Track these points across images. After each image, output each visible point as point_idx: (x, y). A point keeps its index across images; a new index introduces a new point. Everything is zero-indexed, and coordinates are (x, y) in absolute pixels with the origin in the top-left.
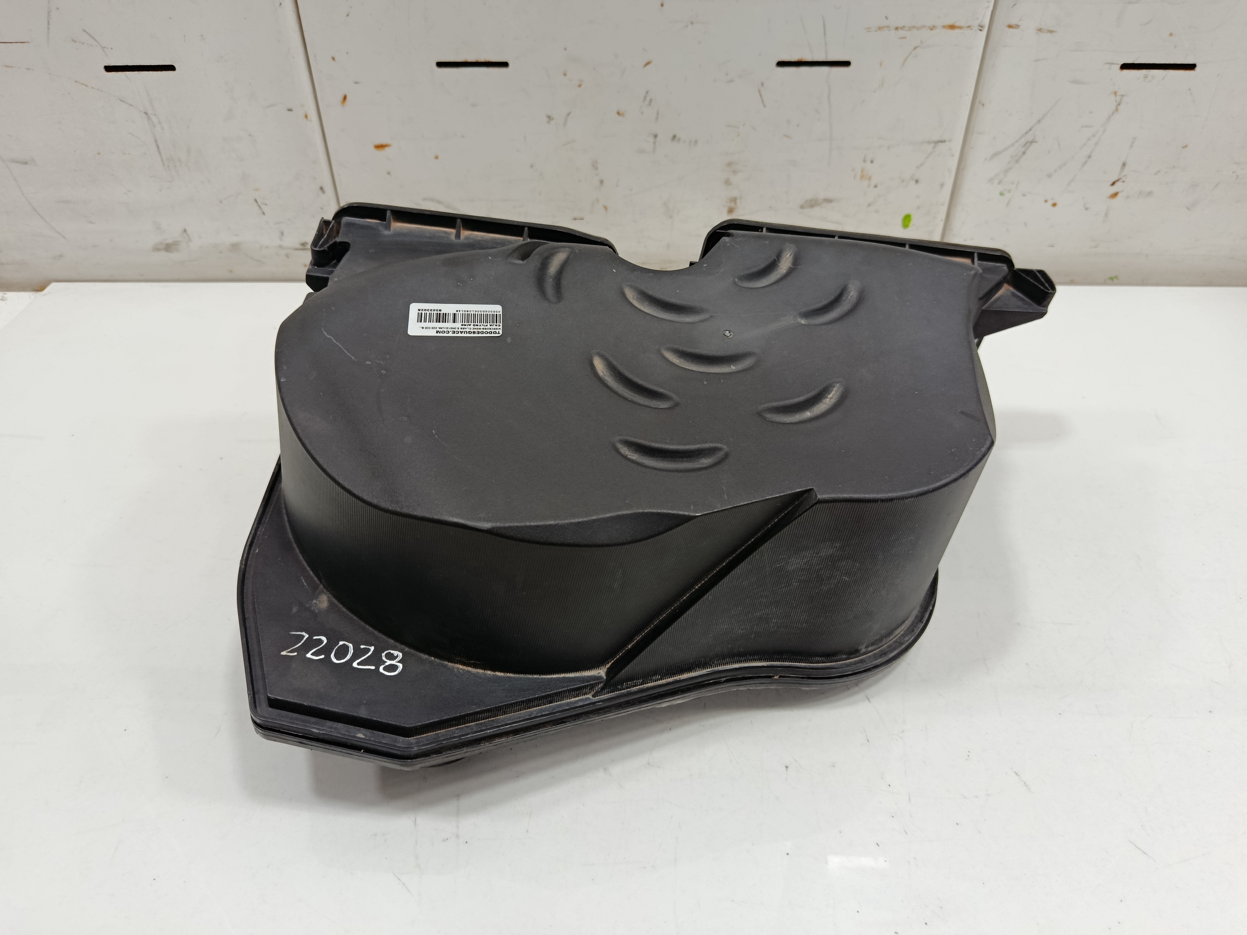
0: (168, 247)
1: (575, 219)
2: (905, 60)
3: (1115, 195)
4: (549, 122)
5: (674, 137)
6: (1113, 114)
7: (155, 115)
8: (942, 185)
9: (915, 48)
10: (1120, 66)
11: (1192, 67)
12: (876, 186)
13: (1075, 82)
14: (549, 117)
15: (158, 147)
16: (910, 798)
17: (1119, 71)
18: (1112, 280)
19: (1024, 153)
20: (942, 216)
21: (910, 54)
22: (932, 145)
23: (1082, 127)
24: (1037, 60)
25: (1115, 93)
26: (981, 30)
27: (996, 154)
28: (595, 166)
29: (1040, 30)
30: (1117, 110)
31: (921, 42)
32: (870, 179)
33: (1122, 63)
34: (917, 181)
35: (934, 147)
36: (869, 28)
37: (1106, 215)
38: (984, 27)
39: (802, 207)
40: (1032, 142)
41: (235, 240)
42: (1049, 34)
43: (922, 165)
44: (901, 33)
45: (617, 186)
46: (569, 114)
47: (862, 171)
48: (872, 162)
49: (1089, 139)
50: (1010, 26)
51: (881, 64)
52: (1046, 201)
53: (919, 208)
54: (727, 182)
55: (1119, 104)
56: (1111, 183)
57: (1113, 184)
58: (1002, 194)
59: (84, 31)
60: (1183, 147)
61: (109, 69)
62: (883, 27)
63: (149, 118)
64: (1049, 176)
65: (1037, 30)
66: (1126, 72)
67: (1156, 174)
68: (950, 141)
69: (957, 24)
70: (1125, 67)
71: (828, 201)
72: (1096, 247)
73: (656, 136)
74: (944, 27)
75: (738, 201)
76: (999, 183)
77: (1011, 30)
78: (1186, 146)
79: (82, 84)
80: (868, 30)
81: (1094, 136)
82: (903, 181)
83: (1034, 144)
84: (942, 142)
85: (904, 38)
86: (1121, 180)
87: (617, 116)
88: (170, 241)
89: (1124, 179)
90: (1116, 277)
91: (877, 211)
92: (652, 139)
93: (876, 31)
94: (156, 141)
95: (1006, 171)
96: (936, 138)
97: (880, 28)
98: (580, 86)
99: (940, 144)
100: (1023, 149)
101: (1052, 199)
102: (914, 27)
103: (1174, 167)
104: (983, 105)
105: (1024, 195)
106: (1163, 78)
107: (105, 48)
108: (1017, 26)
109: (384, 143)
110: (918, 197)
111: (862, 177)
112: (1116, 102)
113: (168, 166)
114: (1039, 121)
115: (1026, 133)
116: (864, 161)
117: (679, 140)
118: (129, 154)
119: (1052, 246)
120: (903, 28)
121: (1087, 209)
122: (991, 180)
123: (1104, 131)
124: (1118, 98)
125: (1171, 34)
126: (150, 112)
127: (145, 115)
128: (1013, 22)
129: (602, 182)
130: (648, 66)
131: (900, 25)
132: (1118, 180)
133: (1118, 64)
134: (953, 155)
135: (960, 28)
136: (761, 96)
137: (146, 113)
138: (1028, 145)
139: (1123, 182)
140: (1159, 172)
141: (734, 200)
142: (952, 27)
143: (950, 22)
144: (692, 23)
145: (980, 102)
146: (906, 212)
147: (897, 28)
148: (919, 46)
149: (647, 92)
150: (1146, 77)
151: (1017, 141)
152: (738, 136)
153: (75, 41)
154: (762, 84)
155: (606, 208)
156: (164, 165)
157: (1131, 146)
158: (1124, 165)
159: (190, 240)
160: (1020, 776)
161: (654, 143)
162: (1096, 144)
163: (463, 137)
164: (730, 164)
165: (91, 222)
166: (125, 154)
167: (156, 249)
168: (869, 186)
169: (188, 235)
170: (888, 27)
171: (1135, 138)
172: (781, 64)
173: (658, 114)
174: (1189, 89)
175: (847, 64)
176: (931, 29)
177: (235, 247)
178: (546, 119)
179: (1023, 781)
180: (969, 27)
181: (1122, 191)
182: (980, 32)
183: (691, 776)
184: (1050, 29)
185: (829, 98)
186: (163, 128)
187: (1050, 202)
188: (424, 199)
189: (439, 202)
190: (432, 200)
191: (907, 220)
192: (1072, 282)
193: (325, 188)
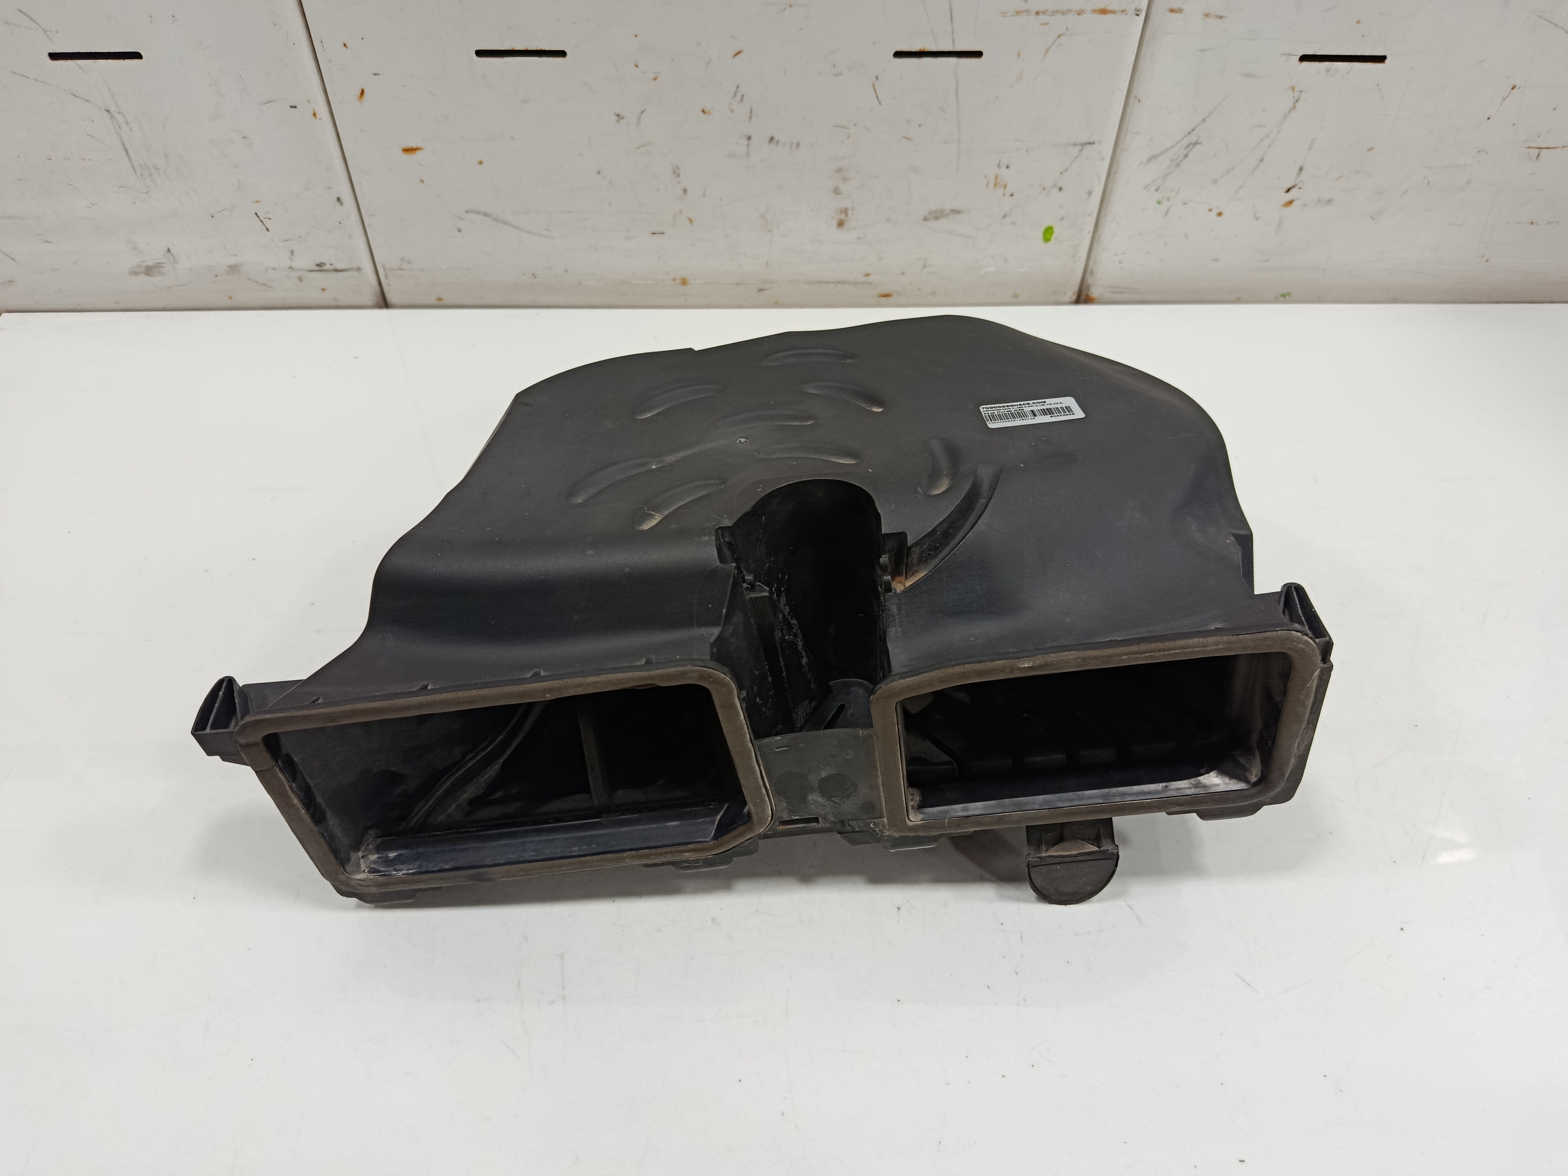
0: (149, 271)
1: (654, 234)
2: (1047, 50)
3: (1290, 203)
4: (618, 121)
5: (772, 139)
6: (1289, 112)
7: (120, 113)
8: (1090, 193)
9: (1059, 36)
10: (1299, 57)
11: (1381, 59)
12: (1012, 195)
13: (1247, 75)
14: (618, 116)
15: (127, 152)
16: (1022, 937)
17: (1298, 63)
18: (1285, 297)
19: (1186, 156)
20: (1091, 227)
21: (1054, 43)
22: (1079, 147)
23: (1254, 126)
24: (1203, 50)
25: (1293, 88)
26: (1138, 15)
27: (1154, 157)
28: (676, 173)
29: (1207, 15)
30: (1294, 107)
31: (1067, 28)
32: (1005, 186)
33: (1302, 55)
34: (1060, 189)
35: (1081, 150)
36: (1005, 13)
37: (1279, 225)
38: (1142, 11)
39: (925, 219)
40: (1196, 143)
41: (233, 261)
42: (1218, 20)
43: (1066, 170)
44: (1043, 18)
45: (704, 195)
46: (642, 112)
47: (997, 177)
48: (1008, 167)
49: (1261, 141)
50: (1172, 10)
51: (1018, 55)
52: (1210, 210)
53: (1062, 218)
54: (837, 191)
55: (1297, 101)
56: (1285, 190)
57: (1288, 190)
58: (1159, 202)
59: (20, 11)
60: (1369, 150)
61: (54, 56)
62: (1022, 12)
63: (112, 117)
64: (1215, 182)
65: (1204, 15)
66: (1305, 64)
67: (1337, 179)
68: (1100, 142)
69: (1110, 8)
70: (1304, 58)
71: (957, 212)
72: (1266, 261)
73: (749, 138)
74: (1094, 11)
75: (850, 213)
76: (1157, 190)
77: (1174, 15)
78: (1372, 149)
79: (22, 76)
80: (1004, 14)
81: (1267, 137)
82: (1044, 189)
83: (1198, 146)
84: (1090, 143)
85: (1047, 24)
86: (1297, 187)
87: (702, 113)
88: (150, 263)
89: (1300, 185)
90: (1289, 294)
91: (1013, 223)
92: (745, 142)
93: (1013, 16)
94: (123, 144)
95: (1165, 177)
96: (1084, 139)
97: (1018, 13)
98: (655, 79)
99: (1088, 146)
100: (1185, 152)
101: (1218, 208)
102: (1058, 11)
103: (1358, 172)
104: (1139, 100)
105: (1185, 204)
106: (1348, 73)
107: (48, 31)
108: (1180, 11)
109: (414, 146)
110: (1061, 206)
111: (996, 185)
112: (1294, 98)
113: (142, 175)
114: (1204, 120)
115: (1189, 133)
116: (999, 166)
117: (778, 142)
118: (89, 160)
119: (1216, 260)
120: (1044, 13)
121: (1257, 219)
122: (1146, 187)
123: (1279, 131)
124: (1296, 94)
125: (1358, 22)
126: (113, 109)
127: (106, 113)
128: (1176, 6)
129: (685, 191)
130: (738, 56)
131: (1041, 8)
132: (1293, 187)
133: (1296, 56)
134: (1103, 159)
135: (1113, 12)
136: (875, 92)
137: (108, 111)
138: (1191, 147)
139: (1300, 188)
140: (1340, 177)
141: (845, 211)
142: (1104, 12)
143: (1101, 6)
144: (791, 6)
145: (1136, 97)
146: (1047, 224)
147: (1037, 13)
148: (1064, 34)
149: (738, 87)
150: (1328, 70)
151: (1178, 143)
152: (849, 137)
153: (9, 24)
154: (877, 78)
155: (690, 220)
156: (136, 173)
157: (1310, 149)
158: (1301, 169)
159: (176, 262)
161: (748, 146)
162: (1270, 146)
163: (512, 138)
164: (839, 170)
165: (47, 242)
166: (84, 160)
167: (134, 273)
168: (1004, 195)
169: (172, 255)
170: (1027, 11)
171: (1314, 140)
172: (898, 54)
173: (751, 112)
174: (1377, 85)
175: (978, 54)
176: (1079, 14)
177: (234, 269)
178: (615, 118)
180: (1123, 11)
181: (1298, 199)
182: (1137, 16)
183: (801, 922)
184: (1220, 14)
185: (956, 94)
186: (131, 130)
187: (1215, 212)
188: (467, 212)
189: (486, 215)
190: (478, 212)
191: (1048, 233)
192: (1238, 301)
193: (343, 199)
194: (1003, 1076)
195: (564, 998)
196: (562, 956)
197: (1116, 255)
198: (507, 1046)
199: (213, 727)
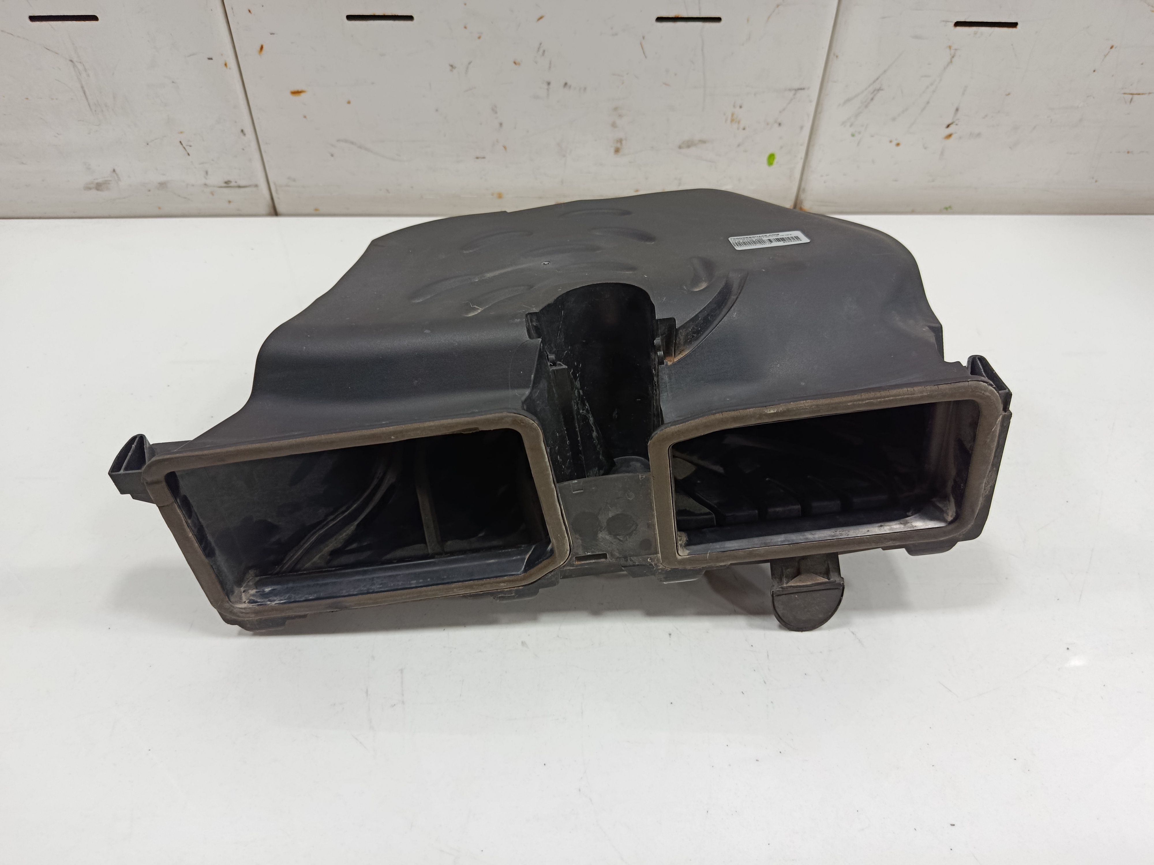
0: (99, 187)
1: (477, 158)
2: (769, 17)
3: (949, 136)
4: (451, 71)
5: (566, 84)
6: (948, 65)
7: (81, 63)
8: (802, 128)
10: (954, 23)
11: (1014, 25)
12: (744, 129)
13: (916, 37)
14: (452, 66)
15: (85, 93)
16: (768, 656)
17: (954, 27)
18: (947, 210)
19: (872, 99)
20: (802, 154)
21: (774, 11)
22: (793, 92)
23: (922, 76)
24: (884, 18)
25: (950, 47)
27: (848, 100)
28: (494, 110)
30: (951, 62)
32: (739, 122)
33: (956, 22)
34: (780, 124)
35: (795, 94)
37: (942, 153)
39: (680, 147)
40: (879, 90)
41: (163, 179)
43: (784, 109)
45: (515, 128)
46: (470, 63)
47: (733, 115)
48: (741, 107)
49: (928, 87)
51: (748, 20)
52: (891, 142)
53: (781, 147)
54: (614, 125)
55: (953, 57)
56: (946, 126)
57: (948, 126)
58: (853, 135)
60: (1007, 95)
61: (33, 18)
63: (75, 66)
64: (894, 119)
66: (959, 29)
67: (984, 118)
68: (809, 88)
70: (958, 24)
71: (703, 142)
72: (933, 181)
73: (549, 84)
75: (624, 142)
76: (851, 126)
78: (1009, 94)
79: (8, 33)
81: (932, 84)
82: (768, 124)
83: (881, 92)
84: (801, 89)
86: (955, 123)
87: (514, 64)
88: (100, 181)
89: (957, 122)
90: (950, 207)
91: (745, 151)
92: (545, 86)
94: (82, 87)
95: (857, 115)
96: (796, 85)
98: (479, 38)
99: (800, 91)
100: (872, 96)
101: (896, 140)
103: (999, 112)
104: (837, 57)
105: (872, 136)
106: (990, 35)
109: (300, 89)
110: (781, 138)
111: (732, 121)
112: (951, 55)
113: (95, 111)
114: (885, 71)
115: (874, 82)
116: (734, 106)
117: (570, 87)
118: (57, 99)
119: (896, 181)
121: (925, 148)
122: (844, 123)
123: (941, 80)
124: (952, 51)
126: (75, 59)
127: (70, 63)
129: (501, 124)
130: (541, 21)
132: (952, 123)
133: (952, 22)
134: (811, 101)
136: (642, 48)
137: (71, 61)
138: (875, 92)
139: (957, 125)
140: (986, 116)
141: (620, 141)
145: (834, 54)
146: (770, 151)
148: (781, 4)
149: (541, 44)
150: (975, 33)
151: (866, 89)
152: (623, 83)
154: (644, 38)
155: (505, 148)
156: (91, 109)
157: (963, 94)
158: (957, 110)
159: (119, 179)
160: (856, 635)
161: (548, 90)
162: (934, 92)
163: (373, 83)
164: (616, 109)
165: (23, 163)
166: (52, 99)
167: (88, 188)
168: (738, 129)
169: (117, 175)
171: (966, 87)
172: (660, 19)
173: (550, 64)
174: (1012, 45)
175: (718, 19)
177: (163, 185)
178: (449, 68)
179: (858, 638)
181: (956, 133)
183: (593, 645)
185: (702, 50)
186: (88, 75)
187: (895, 142)
188: (338, 141)
189: (352, 143)
190: (346, 141)
191: (771, 158)
192: (913, 212)
193: (246, 131)
194: (757, 760)
195: (403, 702)
196: (402, 671)
197: (822, 176)
198: (356, 739)
199: (126, 469)
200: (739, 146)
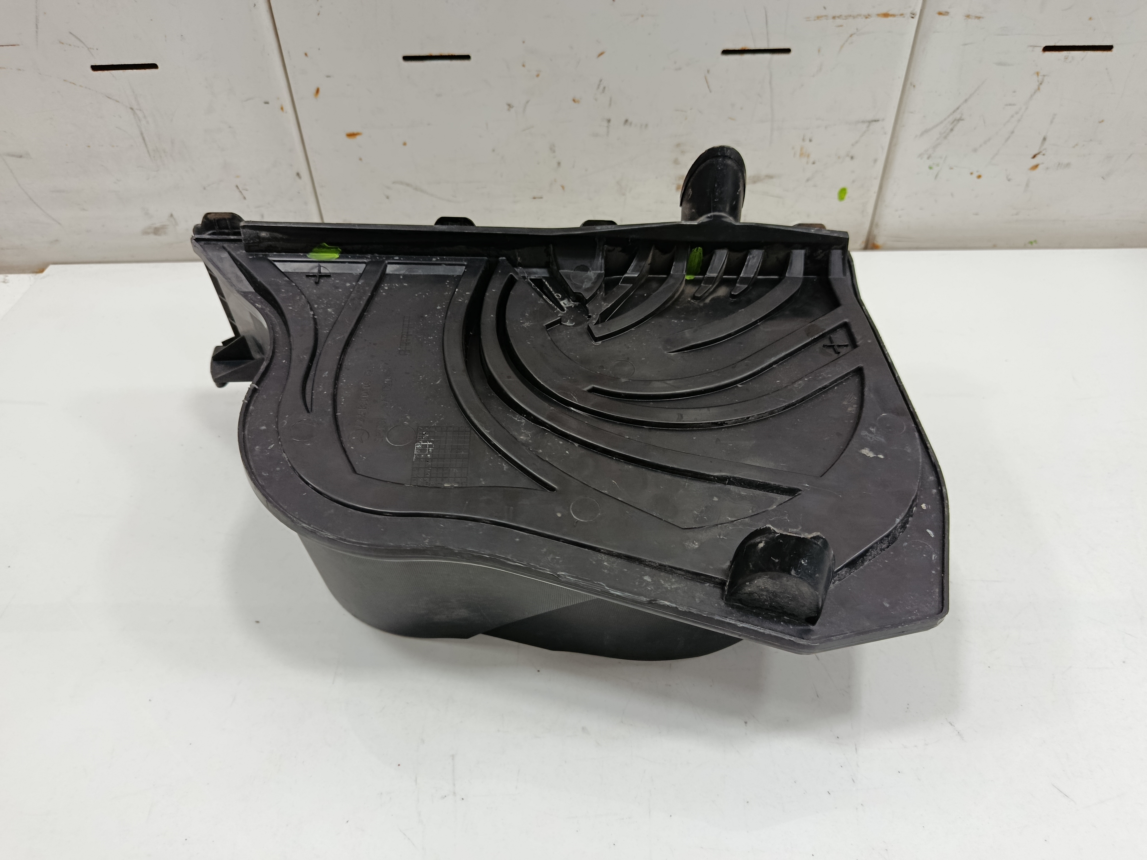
0: (157, 231)
1: (534, 198)
2: (842, 46)
3: (1036, 167)
4: (509, 110)
5: (626, 121)
6: (1035, 93)
7: (140, 110)
8: (875, 161)
9: (851, 36)
10: (1042, 48)
11: (1109, 48)
12: (814, 163)
13: (1000, 64)
14: (509, 105)
15: (144, 139)
16: (856, 749)
17: (1041, 53)
18: (1032, 244)
19: (952, 130)
20: (876, 188)
21: (847, 41)
22: (866, 125)
23: (1007, 105)
24: (966, 44)
25: (1038, 74)
26: (913, 18)
27: (926, 131)
28: (552, 149)
29: (968, 16)
30: (1039, 89)
31: (857, 29)
32: (808, 156)
33: (1044, 46)
34: (852, 158)
35: (868, 127)
36: (808, 18)
37: (1027, 185)
38: (916, 15)
40: (960, 120)
42: (976, 20)
43: (857, 142)
44: (839, 21)
45: (573, 167)
46: (528, 102)
47: (802, 149)
48: (810, 141)
49: (1012, 116)
50: (940, 14)
51: (819, 51)
53: (853, 181)
54: (676, 162)
55: (1041, 84)
56: (1032, 156)
57: (1034, 157)
58: (930, 168)
59: (71, 33)
60: (1100, 122)
61: (95, 68)
62: (822, 17)
63: (135, 113)
64: (975, 150)
65: (966, 16)
66: (1048, 53)
67: (1074, 147)
68: (883, 120)
69: (891, 13)
70: (1047, 49)
71: (770, 177)
72: (1017, 214)
73: (609, 121)
74: (878, 15)
76: (928, 158)
77: (942, 17)
78: (1102, 121)
79: (70, 83)
81: (1017, 113)
82: (839, 158)
83: (961, 122)
84: (875, 121)
85: (841, 26)
86: (1041, 153)
87: (573, 102)
88: (158, 225)
89: (1044, 152)
90: (1035, 241)
91: (815, 186)
92: (605, 124)
93: (815, 20)
94: (142, 134)
95: (935, 147)
96: (870, 117)
97: (818, 18)
98: (538, 76)
99: (874, 123)
100: (951, 127)
101: (977, 172)
102: (850, 16)
103: (1091, 140)
104: (914, 86)
105: (951, 168)
106: (1083, 59)
107: (91, 48)
108: (947, 13)
109: (356, 132)
110: (853, 172)
111: (801, 155)
112: (1038, 81)
113: (154, 157)
114: (966, 101)
115: (954, 112)
116: (804, 140)
117: (631, 124)
118: (117, 146)
119: (977, 214)
120: (839, 17)
121: (1009, 180)
122: (920, 156)
123: (1027, 108)
124: (1040, 78)
125: (1090, 19)
126: (135, 107)
127: (130, 110)
128: (943, 9)
129: (559, 164)
130: (602, 57)
131: (837, 14)
132: (1038, 154)
133: (1040, 47)
134: (885, 133)
135: (893, 15)
136: (707, 82)
137: (132, 109)
138: (955, 122)
139: (1044, 155)
140: (1077, 145)
142: (886, 15)
143: (884, 11)
144: (642, 16)
145: (911, 84)
146: (842, 186)
147: (834, 18)
148: (854, 34)
149: (601, 81)
150: (1066, 58)
151: (945, 119)
152: (686, 119)
153: (63, 43)
154: (708, 71)
155: (563, 187)
156: (150, 156)
157: (1052, 122)
158: (1045, 139)
159: (177, 224)
160: (954, 726)
161: (608, 127)
162: (1019, 121)
163: (429, 124)
164: (678, 145)
165: (84, 210)
166: (113, 146)
167: (145, 233)
168: (807, 163)
169: (175, 219)
170: (826, 16)
171: (1055, 115)
172: (726, 52)
173: (611, 101)
174: (1107, 69)
175: (787, 51)
176: (866, 18)
178: (506, 107)
179: (957, 731)
180: (902, 15)
181: (1043, 163)
182: (912, 19)
184: (978, 15)
185: (770, 83)
186: (148, 122)
187: (976, 174)
188: (394, 183)
189: (408, 185)
190: (401, 183)
191: (842, 193)
192: (995, 247)
193: (302, 174)
195: (454, 794)
196: (453, 756)
197: (897, 210)
198: (404, 834)
200: (808, 180)
